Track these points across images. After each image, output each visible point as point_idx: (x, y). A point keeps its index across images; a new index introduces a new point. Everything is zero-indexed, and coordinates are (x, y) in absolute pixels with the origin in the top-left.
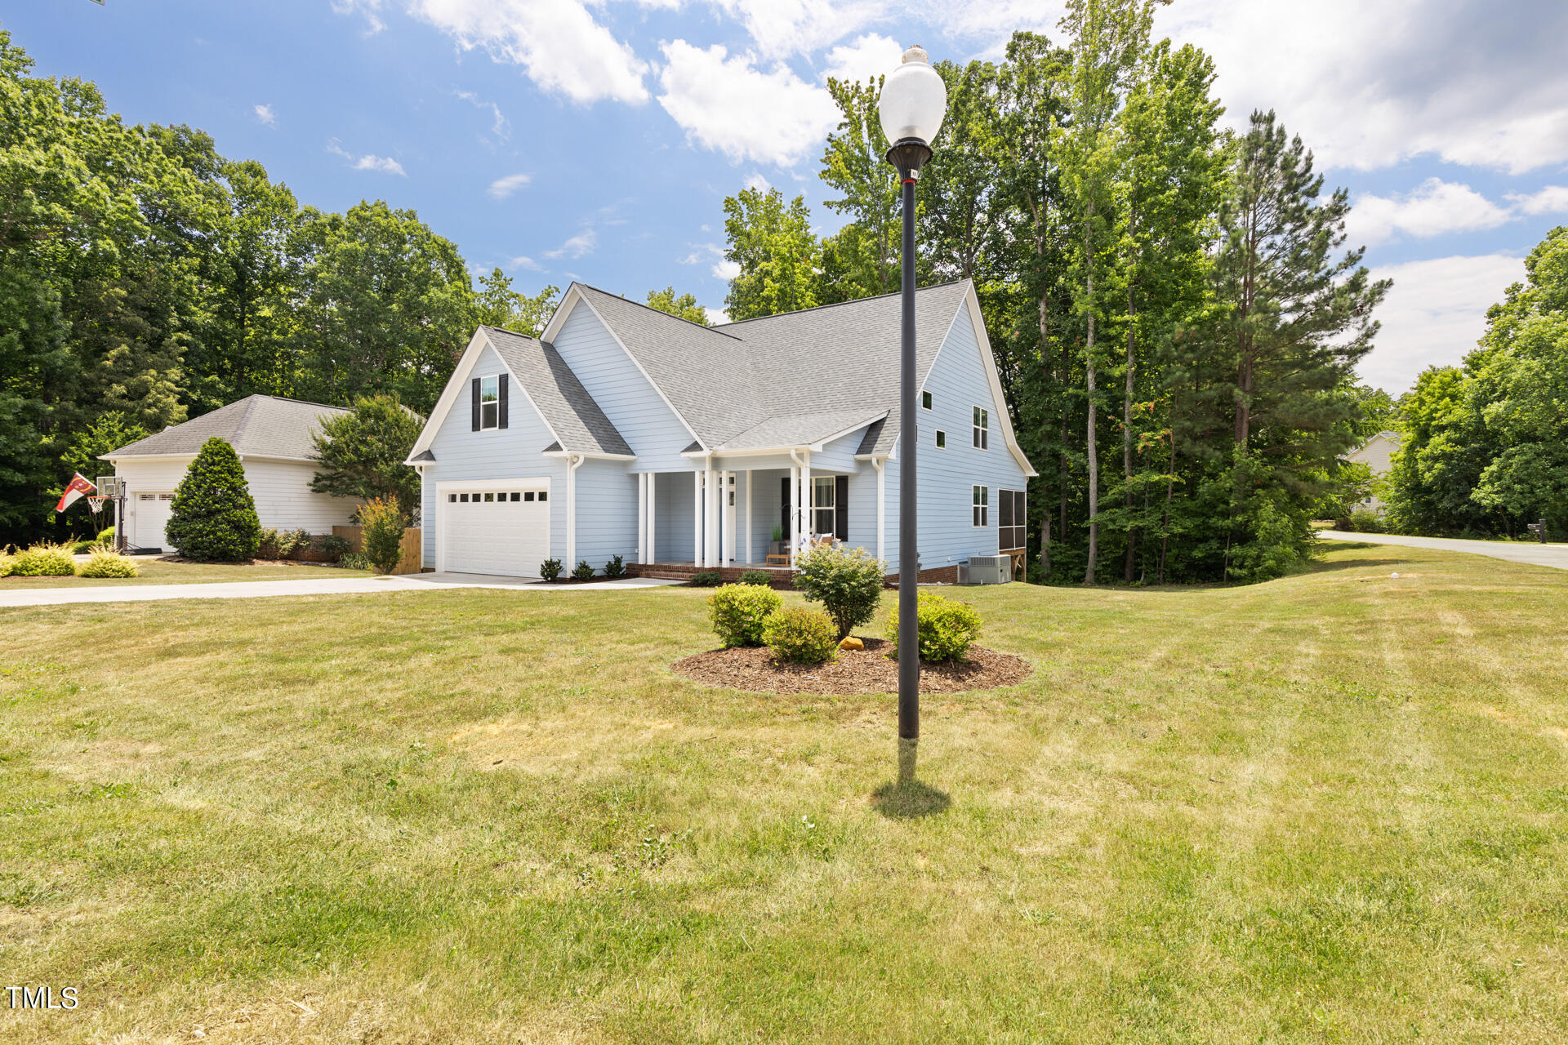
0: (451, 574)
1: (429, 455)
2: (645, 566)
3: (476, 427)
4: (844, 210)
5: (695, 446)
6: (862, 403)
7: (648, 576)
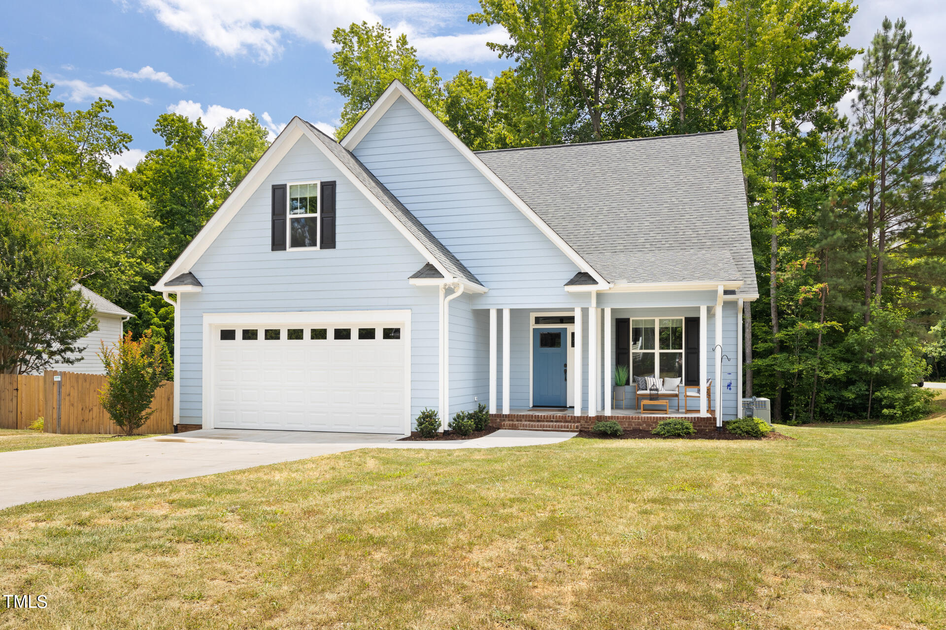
0: (224, 433)
1: (190, 278)
2: (500, 416)
3: (278, 244)
4: (505, 54)
5: (583, 278)
6: (688, 243)
7: (514, 427)
